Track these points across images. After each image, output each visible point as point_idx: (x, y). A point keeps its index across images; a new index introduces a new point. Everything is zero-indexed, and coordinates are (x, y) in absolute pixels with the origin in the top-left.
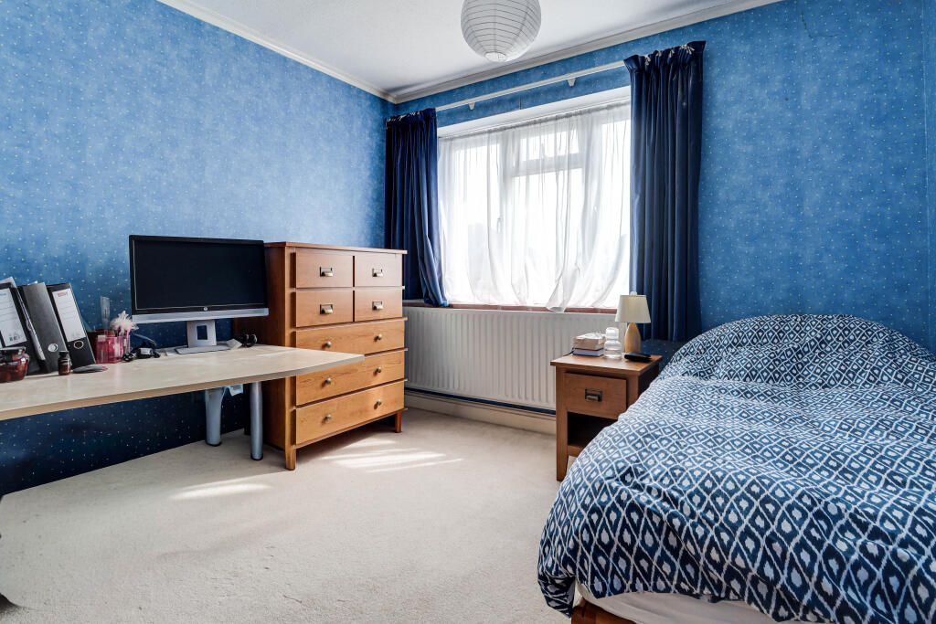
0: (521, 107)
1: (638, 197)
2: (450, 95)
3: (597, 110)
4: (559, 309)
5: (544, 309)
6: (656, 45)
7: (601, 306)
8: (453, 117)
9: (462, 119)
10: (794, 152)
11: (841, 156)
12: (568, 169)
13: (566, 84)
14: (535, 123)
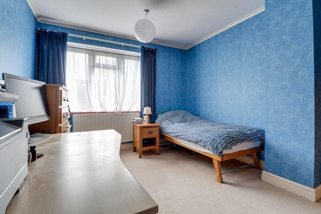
0: (105, 46)
1: (144, 82)
2: (74, 31)
3: (126, 55)
4: (119, 112)
5: (114, 112)
6: (145, 45)
7: (131, 110)
8: (75, 40)
9: (79, 42)
10: (169, 78)
11: (176, 80)
12: (118, 70)
13: (121, 45)
14: (105, 52)
